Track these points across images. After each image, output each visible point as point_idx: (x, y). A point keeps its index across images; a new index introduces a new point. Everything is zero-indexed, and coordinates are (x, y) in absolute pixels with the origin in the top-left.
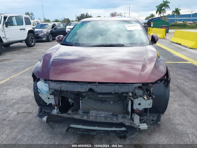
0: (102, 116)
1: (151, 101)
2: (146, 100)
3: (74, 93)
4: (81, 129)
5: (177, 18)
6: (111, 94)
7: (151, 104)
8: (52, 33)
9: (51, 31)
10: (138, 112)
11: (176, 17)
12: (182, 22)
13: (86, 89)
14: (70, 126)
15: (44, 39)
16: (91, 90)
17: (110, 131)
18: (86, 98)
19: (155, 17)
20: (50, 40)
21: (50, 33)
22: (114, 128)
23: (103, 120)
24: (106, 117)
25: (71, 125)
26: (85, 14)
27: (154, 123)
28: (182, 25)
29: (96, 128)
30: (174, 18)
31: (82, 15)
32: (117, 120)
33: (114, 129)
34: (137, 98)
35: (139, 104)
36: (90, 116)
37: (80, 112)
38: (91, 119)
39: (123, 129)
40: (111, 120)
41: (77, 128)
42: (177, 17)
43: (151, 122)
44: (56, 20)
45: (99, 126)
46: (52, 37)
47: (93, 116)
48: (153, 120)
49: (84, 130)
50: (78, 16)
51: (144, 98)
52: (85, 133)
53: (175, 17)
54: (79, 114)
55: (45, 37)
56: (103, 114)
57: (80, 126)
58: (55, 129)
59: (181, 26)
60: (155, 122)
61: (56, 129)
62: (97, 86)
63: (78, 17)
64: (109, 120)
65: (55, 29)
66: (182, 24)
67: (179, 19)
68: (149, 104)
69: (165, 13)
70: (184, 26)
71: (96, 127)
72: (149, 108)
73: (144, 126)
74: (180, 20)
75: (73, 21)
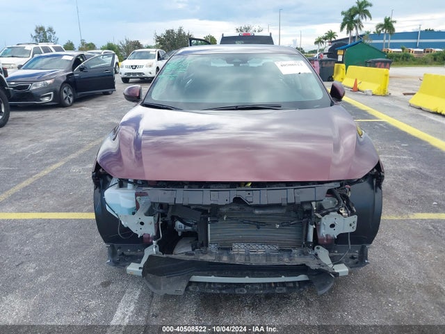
0: (259, 253)
1: (355, 218)
2: (345, 217)
3: (203, 208)
4: (214, 283)
5: (387, 41)
6: (279, 206)
7: (355, 225)
8: (70, 81)
9: (68, 76)
10: (325, 241)
11: (385, 38)
12: (401, 50)
13: (228, 199)
14: (191, 280)
15: (47, 99)
16: (238, 200)
17: (274, 283)
18: (225, 218)
19: (337, 38)
20: (67, 102)
21: (65, 82)
22: (283, 277)
23: (264, 262)
24: (267, 256)
25: (194, 277)
26: (176, 31)
27: (357, 263)
28: (399, 57)
29: (247, 280)
30: (382, 41)
31: (168, 32)
32: (291, 260)
33: (283, 279)
34: (328, 213)
35: (332, 226)
36: (234, 254)
37: (212, 247)
38: (239, 260)
39: (302, 277)
40: (278, 260)
41: (205, 283)
42: (387, 39)
43: (351, 262)
44: (109, 44)
45: (253, 276)
46: (71, 93)
47: (241, 255)
48: (353, 258)
49: (220, 286)
50: (159, 35)
51: (341, 214)
52: (224, 292)
53: (383, 39)
54: (212, 253)
55: (50, 96)
56: (261, 250)
57: (213, 277)
58: (160, 288)
59: (398, 59)
60: (356, 260)
61: (162, 289)
62: (251, 192)
63: (159, 38)
64: (275, 262)
65: (81, 69)
66: (400, 54)
67: (391, 43)
68: (350, 225)
69: (360, 29)
70: (405, 59)
71: (247, 277)
72: (351, 233)
73: (342, 269)
74: (393, 46)
75: (148, 47)
